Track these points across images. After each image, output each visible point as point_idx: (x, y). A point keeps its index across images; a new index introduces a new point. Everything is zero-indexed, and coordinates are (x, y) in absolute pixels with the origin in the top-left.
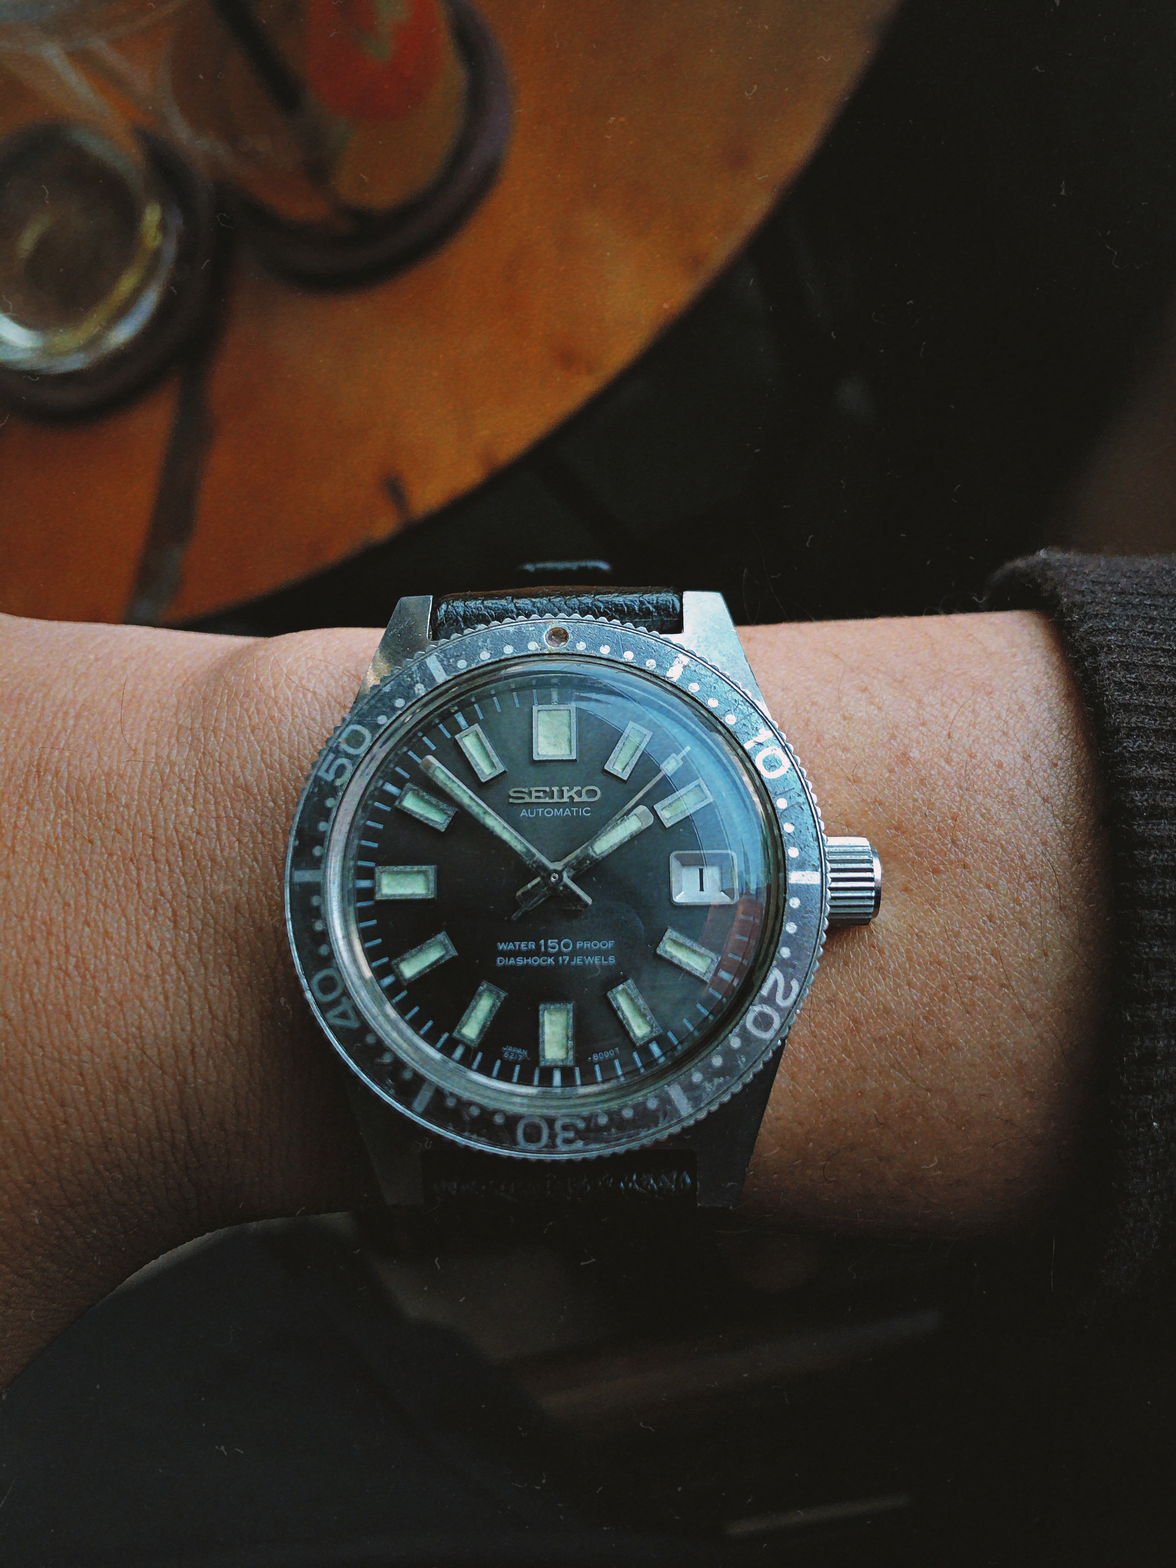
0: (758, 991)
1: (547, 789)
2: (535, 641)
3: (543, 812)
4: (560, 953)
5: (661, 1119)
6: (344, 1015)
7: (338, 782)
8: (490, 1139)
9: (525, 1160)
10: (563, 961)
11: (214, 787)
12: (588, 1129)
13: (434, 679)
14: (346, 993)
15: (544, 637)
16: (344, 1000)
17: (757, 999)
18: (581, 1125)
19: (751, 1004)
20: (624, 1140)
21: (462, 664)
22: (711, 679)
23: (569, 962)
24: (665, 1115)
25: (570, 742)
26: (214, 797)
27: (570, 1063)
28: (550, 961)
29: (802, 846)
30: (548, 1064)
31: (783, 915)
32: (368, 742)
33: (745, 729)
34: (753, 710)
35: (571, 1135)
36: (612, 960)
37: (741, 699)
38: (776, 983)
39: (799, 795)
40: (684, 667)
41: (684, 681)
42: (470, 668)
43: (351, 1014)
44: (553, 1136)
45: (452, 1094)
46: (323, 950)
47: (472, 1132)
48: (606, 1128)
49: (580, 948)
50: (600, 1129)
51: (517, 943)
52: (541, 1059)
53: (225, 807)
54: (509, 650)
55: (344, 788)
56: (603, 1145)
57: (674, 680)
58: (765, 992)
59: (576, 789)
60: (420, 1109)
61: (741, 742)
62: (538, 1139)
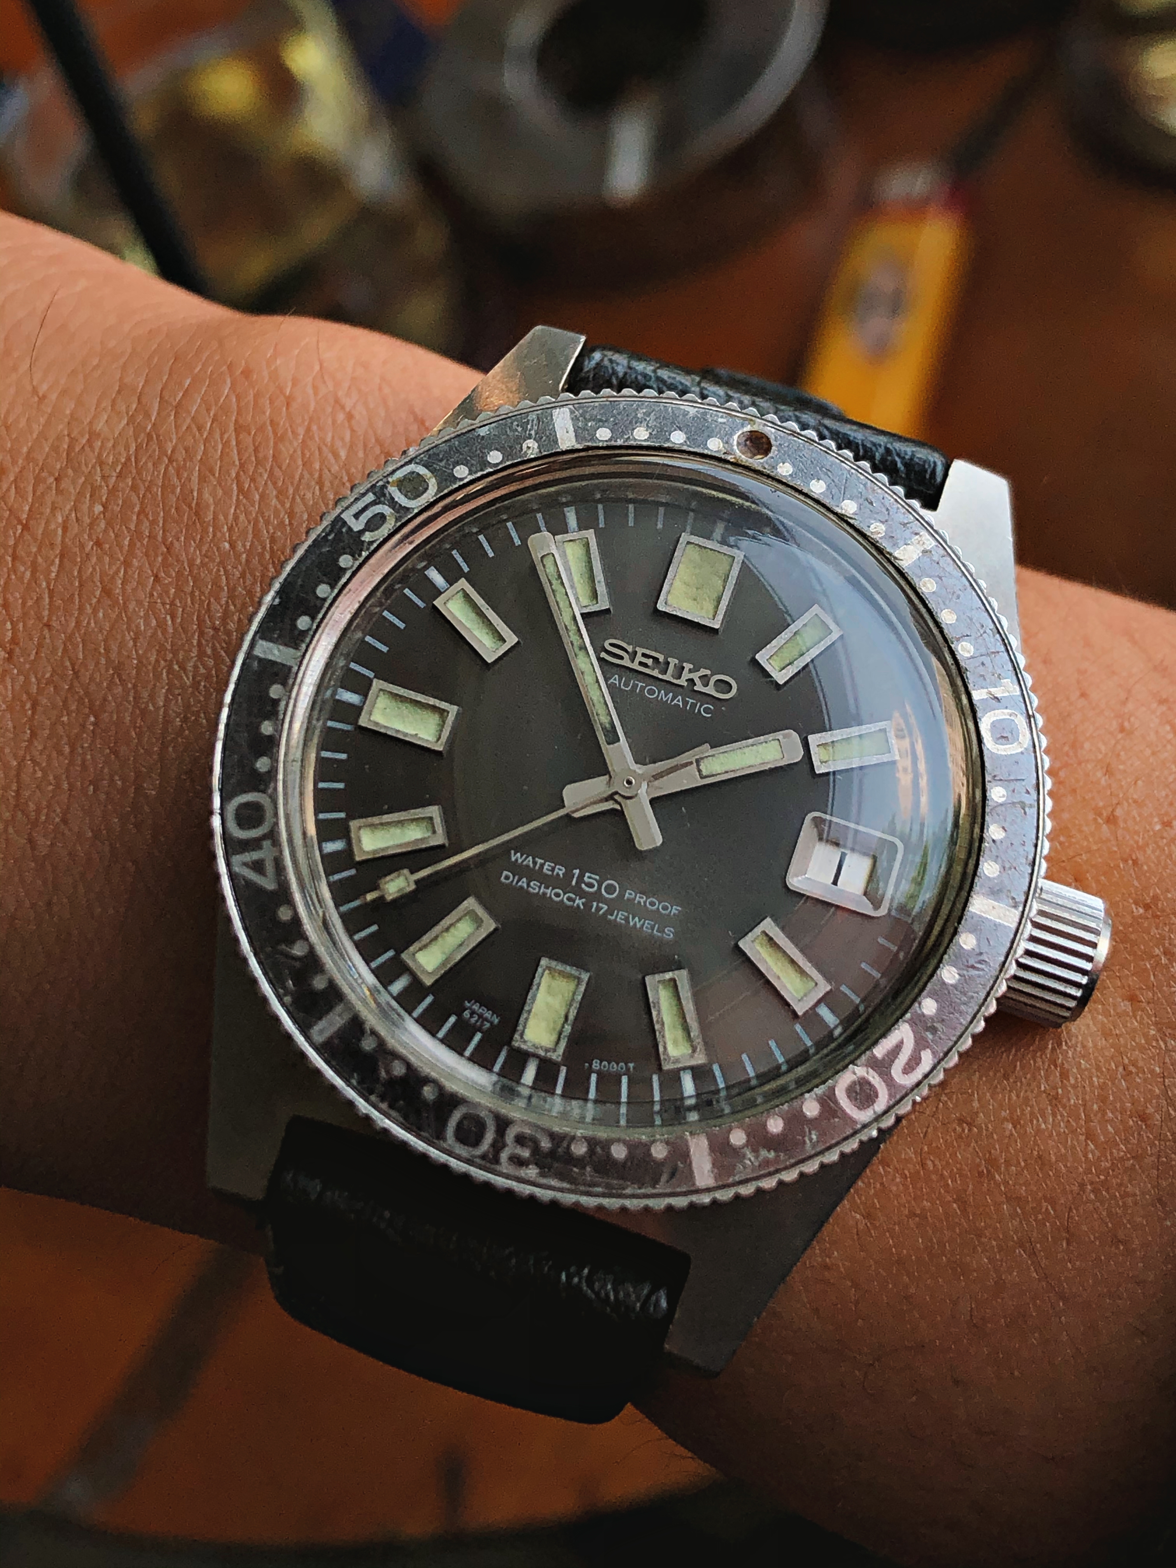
0: (869, 1048)
1: (661, 658)
2: (722, 439)
3: (643, 688)
4: (597, 897)
5: (664, 1178)
6: (258, 867)
7: (367, 537)
8: (406, 1117)
9: (445, 1167)
10: (598, 909)
11: (148, 489)
12: (552, 1153)
13: (556, 442)
14: (272, 835)
15: (736, 437)
16: (266, 844)
17: (864, 1058)
18: (545, 1144)
19: (852, 1062)
20: (599, 1190)
21: (604, 435)
22: (957, 582)
23: (605, 914)
24: (673, 1175)
25: (719, 602)
26: (142, 503)
27: (557, 1056)
28: (579, 902)
29: (1007, 866)
30: (524, 1047)
31: (945, 952)
32: (429, 495)
33: (981, 670)
34: (1003, 648)
35: (526, 1153)
36: (669, 934)
37: (992, 626)
38: (899, 1047)
39: (1028, 792)
40: (925, 552)
41: (918, 572)
42: (613, 443)
43: (270, 868)
44: (498, 1146)
45: (374, 1033)
46: (262, 764)
47: (383, 1098)
48: (580, 1162)
49: (628, 899)
50: (570, 1159)
51: (540, 861)
52: (517, 1036)
53: (154, 523)
54: (678, 438)
55: (372, 548)
56: (565, 1185)
57: (904, 564)
58: (880, 1051)
59: (704, 672)
60: (319, 1039)
61: (970, 687)
62: (476, 1143)
